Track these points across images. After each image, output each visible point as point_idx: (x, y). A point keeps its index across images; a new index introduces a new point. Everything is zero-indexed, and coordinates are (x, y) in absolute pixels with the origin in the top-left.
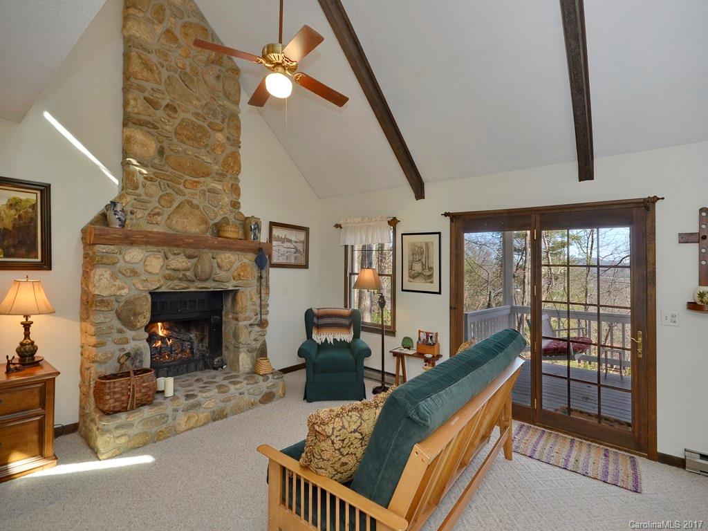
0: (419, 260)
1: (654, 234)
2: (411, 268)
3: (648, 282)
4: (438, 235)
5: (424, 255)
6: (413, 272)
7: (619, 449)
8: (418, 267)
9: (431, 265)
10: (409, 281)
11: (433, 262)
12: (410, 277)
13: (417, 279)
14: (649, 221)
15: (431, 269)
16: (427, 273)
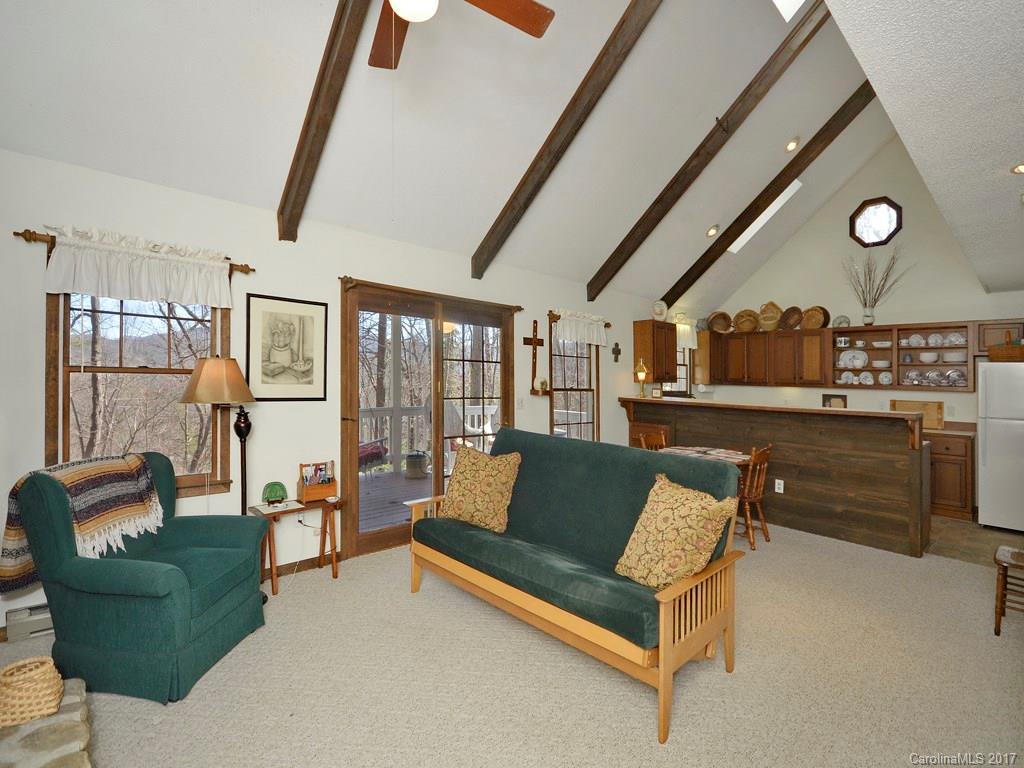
0: (286, 345)
2: (267, 359)
3: (510, 375)
4: (323, 308)
5: (296, 337)
6: (272, 366)
8: (282, 358)
9: (308, 354)
10: (263, 382)
11: (312, 350)
12: (265, 374)
13: (281, 378)
14: (510, 325)
15: (309, 360)
16: (301, 367)
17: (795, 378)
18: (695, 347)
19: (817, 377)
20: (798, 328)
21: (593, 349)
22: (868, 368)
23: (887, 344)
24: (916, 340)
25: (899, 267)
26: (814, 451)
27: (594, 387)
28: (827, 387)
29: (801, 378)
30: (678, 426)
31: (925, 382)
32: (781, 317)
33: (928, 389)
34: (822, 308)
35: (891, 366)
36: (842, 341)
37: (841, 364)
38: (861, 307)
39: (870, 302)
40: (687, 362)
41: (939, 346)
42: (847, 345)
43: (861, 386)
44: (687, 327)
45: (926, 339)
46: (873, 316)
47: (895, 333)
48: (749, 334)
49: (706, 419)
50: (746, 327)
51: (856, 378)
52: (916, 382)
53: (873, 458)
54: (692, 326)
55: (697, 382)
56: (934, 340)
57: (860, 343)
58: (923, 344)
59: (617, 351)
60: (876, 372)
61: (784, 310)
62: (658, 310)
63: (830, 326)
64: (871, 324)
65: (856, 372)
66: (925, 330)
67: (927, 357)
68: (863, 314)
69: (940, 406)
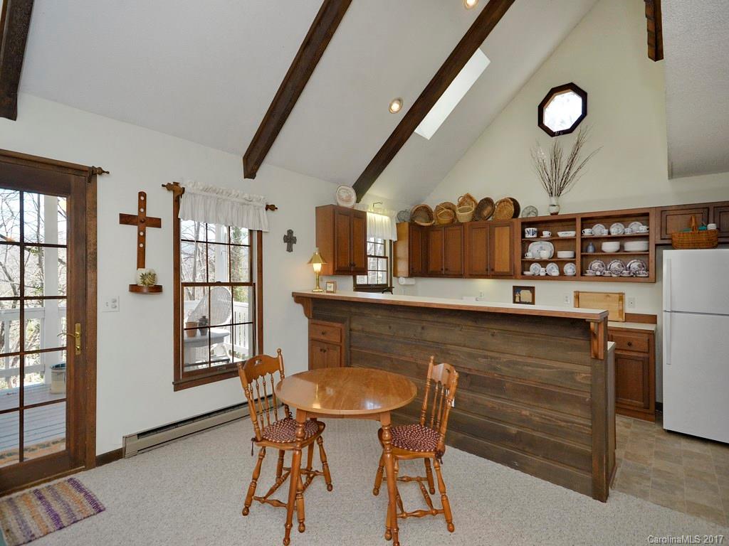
1: (95, 209)
3: (89, 264)
7: (49, 480)
14: (89, 195)
17: (487, 270)
18: (395, 239)
19: (506, 269)
20: (490, 219)
21: (255, 235)
22: (554, 259)
23: (571, 234)
24: (599, 230)
25: (583, 153)
26: (486, 357)
27: (256, 280)
28: (516, 278)
29: (493, 270)
30: (354, 325)
31: (607, 273)
32: (476, 209)
33: (610, 279)
34: (513, 200)
35: (575, 257)
36: (530, 232)
37: (529, 256)
38: (547, 195)
39: (556, 191)
40: (388, 255)
41: (621, 235)
42: (535, 236)
43: (548, 277)
44: (386, 219)
45: (608, 227)
46: (559, 206)
47: (579, 223)
48: (446, 226)
49: (379, 317)
50: (445, 220)
51: (543, 269)
52: (598, 273)
53: (550, 368)
54: (391, 218)
55: (399, 275)
56: (616, 229)
57: (546, 234)
58: (605, 233)
59: (290, 239)
60: (561, 263)
61: (478, 202)
62: (344, 196)
63: (520, 217)
64: (556, 214)
65: (544, 263)
66: (607, 219)
67: (609, 247)
68: (548, 204)
69: (621, 297)
